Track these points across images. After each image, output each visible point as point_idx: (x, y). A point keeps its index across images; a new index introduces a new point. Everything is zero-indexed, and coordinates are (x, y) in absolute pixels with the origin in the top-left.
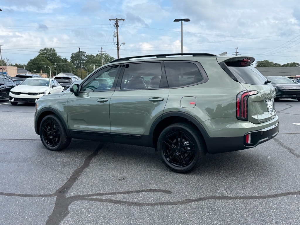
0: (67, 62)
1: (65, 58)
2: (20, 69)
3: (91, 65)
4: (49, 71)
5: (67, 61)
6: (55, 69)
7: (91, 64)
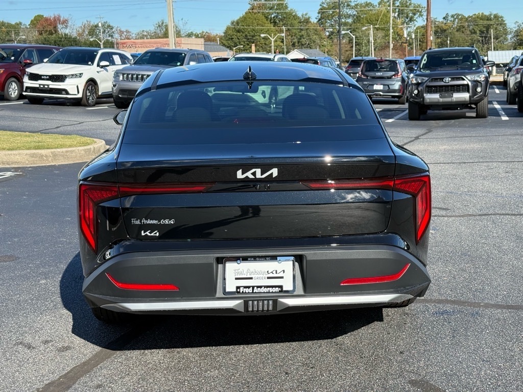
0: (310, 25)
1: (306, 14)
2: (209, 43)
3: (364, 28)
4: (270, 47)
5: (310, 22)
6: (282, 42)
7: (364, 26)
